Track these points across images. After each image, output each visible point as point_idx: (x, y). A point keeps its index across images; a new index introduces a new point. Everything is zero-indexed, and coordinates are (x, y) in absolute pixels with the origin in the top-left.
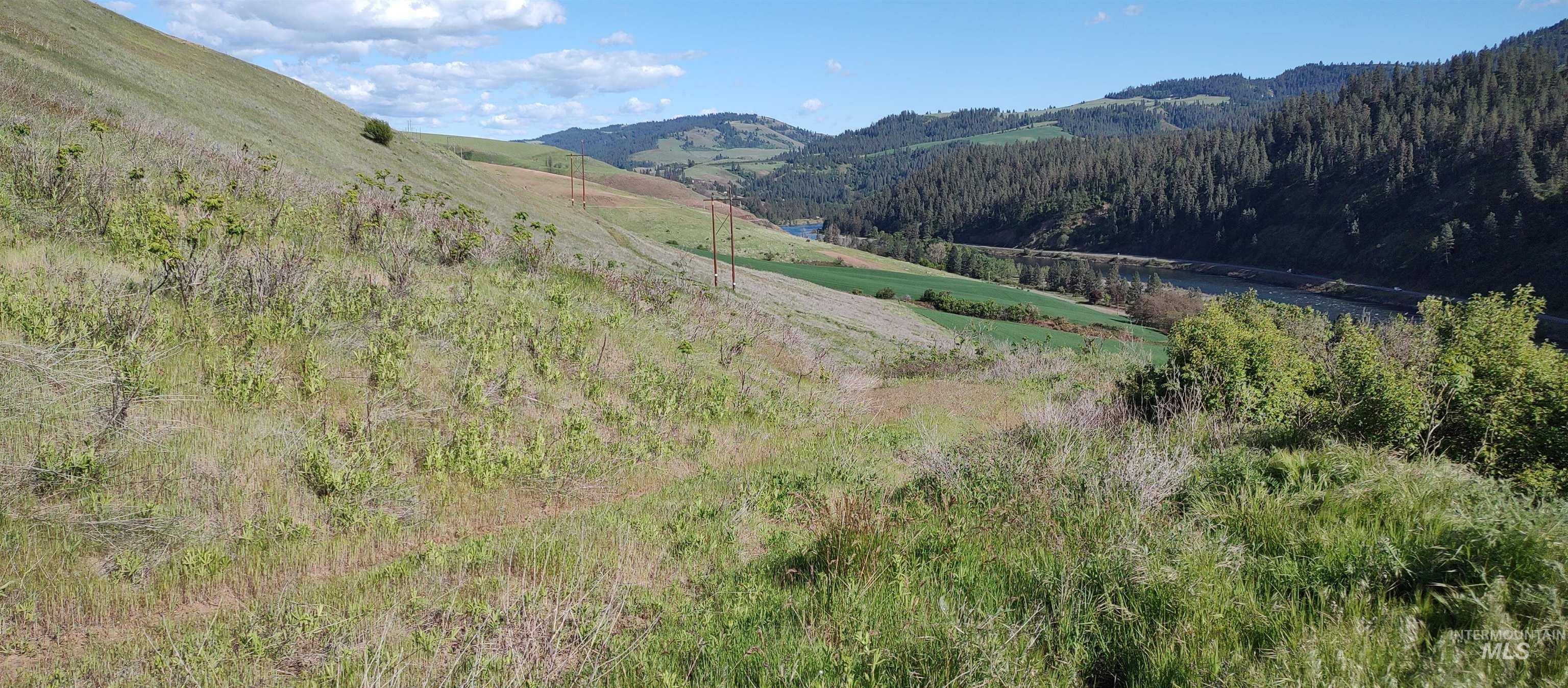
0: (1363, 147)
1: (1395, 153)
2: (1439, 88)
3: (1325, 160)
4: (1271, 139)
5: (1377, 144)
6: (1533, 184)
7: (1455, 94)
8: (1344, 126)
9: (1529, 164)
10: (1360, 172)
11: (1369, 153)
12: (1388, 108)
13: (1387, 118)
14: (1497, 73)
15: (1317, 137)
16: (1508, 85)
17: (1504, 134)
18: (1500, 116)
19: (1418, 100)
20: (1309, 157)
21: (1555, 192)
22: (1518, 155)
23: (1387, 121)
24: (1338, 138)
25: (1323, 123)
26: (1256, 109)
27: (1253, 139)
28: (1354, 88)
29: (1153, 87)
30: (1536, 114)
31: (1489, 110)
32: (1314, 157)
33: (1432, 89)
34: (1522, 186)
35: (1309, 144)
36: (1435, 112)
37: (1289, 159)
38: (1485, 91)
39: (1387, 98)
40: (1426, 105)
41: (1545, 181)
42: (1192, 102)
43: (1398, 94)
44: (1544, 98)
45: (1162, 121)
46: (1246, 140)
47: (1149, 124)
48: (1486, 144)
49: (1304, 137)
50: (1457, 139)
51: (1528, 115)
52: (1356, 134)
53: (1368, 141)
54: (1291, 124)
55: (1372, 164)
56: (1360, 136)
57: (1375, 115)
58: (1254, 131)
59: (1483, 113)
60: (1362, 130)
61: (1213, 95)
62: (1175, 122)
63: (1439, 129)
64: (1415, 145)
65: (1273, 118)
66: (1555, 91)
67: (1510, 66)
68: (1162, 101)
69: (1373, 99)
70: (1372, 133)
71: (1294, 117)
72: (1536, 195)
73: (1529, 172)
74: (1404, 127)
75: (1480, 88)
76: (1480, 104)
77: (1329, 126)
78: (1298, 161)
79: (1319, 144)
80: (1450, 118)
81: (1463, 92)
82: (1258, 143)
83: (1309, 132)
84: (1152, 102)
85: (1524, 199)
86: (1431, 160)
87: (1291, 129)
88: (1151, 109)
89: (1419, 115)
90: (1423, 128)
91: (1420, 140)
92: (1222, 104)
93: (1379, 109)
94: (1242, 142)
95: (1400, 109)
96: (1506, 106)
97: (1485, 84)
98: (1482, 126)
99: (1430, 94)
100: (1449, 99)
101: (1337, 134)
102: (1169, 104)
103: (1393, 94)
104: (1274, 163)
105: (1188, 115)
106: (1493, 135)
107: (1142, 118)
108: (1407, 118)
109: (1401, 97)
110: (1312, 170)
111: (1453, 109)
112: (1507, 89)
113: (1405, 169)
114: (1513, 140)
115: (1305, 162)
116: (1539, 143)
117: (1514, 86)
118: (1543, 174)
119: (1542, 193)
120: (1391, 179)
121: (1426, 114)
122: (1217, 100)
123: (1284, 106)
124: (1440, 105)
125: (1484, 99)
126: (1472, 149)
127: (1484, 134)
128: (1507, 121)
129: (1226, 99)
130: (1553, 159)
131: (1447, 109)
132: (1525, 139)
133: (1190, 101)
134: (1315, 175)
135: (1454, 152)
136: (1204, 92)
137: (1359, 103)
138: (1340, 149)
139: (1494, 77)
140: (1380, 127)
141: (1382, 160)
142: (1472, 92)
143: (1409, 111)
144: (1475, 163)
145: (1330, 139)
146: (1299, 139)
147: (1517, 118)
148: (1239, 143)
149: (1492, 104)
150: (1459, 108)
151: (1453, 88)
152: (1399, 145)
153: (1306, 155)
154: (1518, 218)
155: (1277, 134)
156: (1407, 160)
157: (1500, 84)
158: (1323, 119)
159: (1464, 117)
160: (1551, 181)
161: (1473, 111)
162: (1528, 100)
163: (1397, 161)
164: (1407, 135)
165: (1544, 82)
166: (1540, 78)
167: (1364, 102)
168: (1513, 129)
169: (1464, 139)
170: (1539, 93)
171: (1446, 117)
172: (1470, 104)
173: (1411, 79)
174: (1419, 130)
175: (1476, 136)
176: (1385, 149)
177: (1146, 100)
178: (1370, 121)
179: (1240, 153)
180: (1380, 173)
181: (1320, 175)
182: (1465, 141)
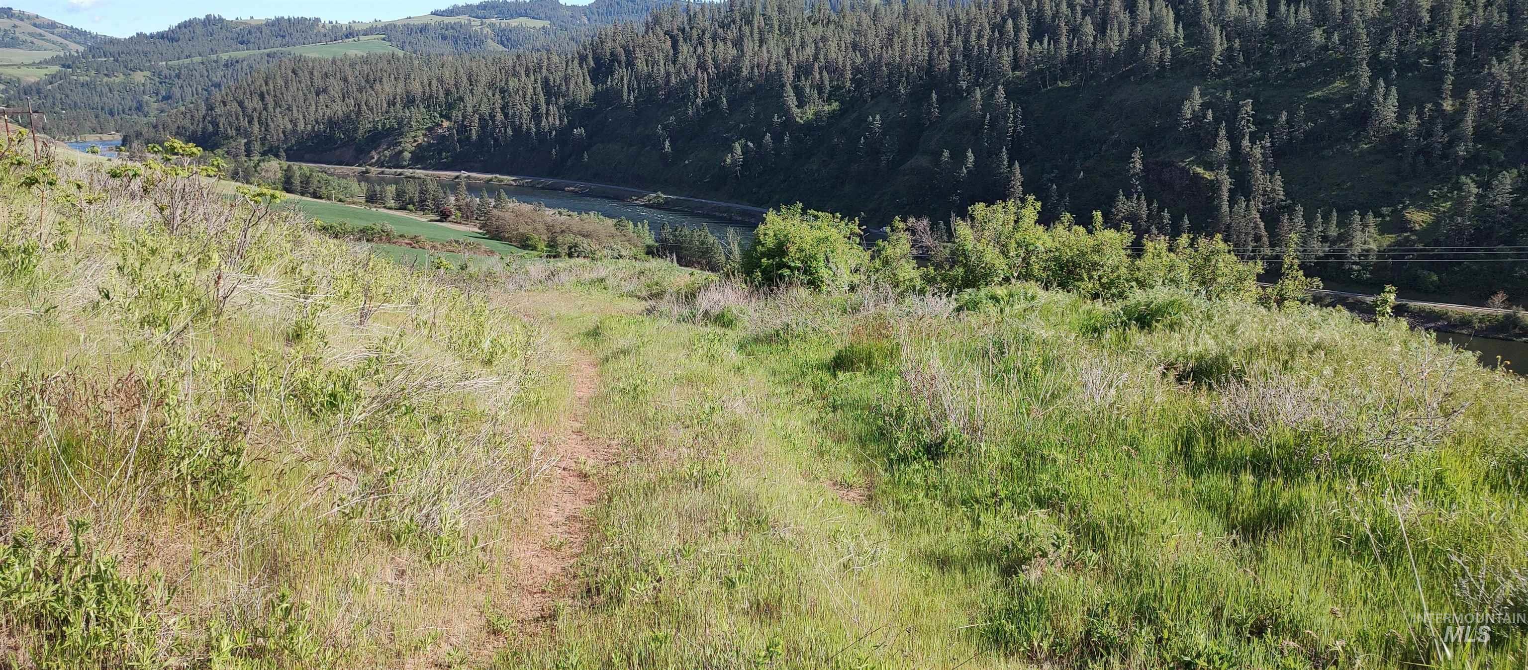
0: (668, 74)
1: (694, 80)
2: (722, 25)
3: (639, 84)
4: (592, 64)
5: (678, 73)
6: (795, 110)
7: (734, 31)
8: (651, 55)
9: (792, 94)
10: (668, 95)
11: (673, 80)
12: (685, 40)
13: (685, 49)
14: (764, 15)
15: (630, 64)
16: (772, 26)
17: (773, 68)
18: (768, 52)
19: (707, 35)
20: (625, 82)
21: (810, 117)
22: (783, 86)
23: (685, 52)
24: (647, 66)
25: (634, 51)
26: (574, 34)
27: (576, 62)
28: (657, 20)
29: (478, 7)
30: (793, 51)
31: (760, 47)
32: (629, 81)
33: (717, 26)
34: (787, 112)
35: (625, 70)
36: (721, 46)
37: (609, 83)
38: (756, 30)
39: (683, 31)
40: (714, 38)
41: (802, 108)
42: (516, 24)
43: (691, 29)
44: (798, 38)
45: (489, 41)
46: (570, 63)
47: (477, 43)
48: (761, 75)
49: (619, 63)
50: (739, 70)
51: (787, 50)
52: (662, 62)
53: (672, 69)
54: (608, 51)
55: (676, 90)
56: (665, 64)
57: (675, 45)
58: (576, 55)
59: (756, 49)
60: (666, 58)
61: (534, 18)
62: (502, 43)
63: (725, 61)
64: (708, 74)
65: (592, 44)
66: (804, 33)
67: (773, 10)
68: (488, 21)
69: (673, 30)
70: (674, 62)
71: (608, 45)
72: (798, 119)
73: (791, 100)
74: (699, 57)
75: (752, 27)
76: (753, 41)
77: (639, 54)
78: (617, 85)
79: (632, 69)
80: (732, 52)
81: (740, 30)
82: (581, 67)
83: (623, 58)
84: (478, 22)
85: (789, 122)
86: (721, 88)
87: (608, 54)
88: (478, 28)
89: (709, 48)
90: (713, 60)
91: (712, 70)
92: (543, 28)
93: (678, 41)
94: (567, 66)
95: (695, 42)
96: (772, 43)
97: (756, 24)
98: (756, 60)
99: (715, 33)
100: (730, 36)
101: (647, 61)
102: (494, 25)
103: (687, 28)
104: (596, 85)
105: (513, 37)
106: (764, 67)
107: (470, 37)
108: (700, 50)
109: (694, 31)
110: (629, 94)
111: (735, 44)
112: (771, 31)
113: (702, 95)
114: (779, 72)
115: (622, 86)
116: (797, 77)
117: (777, 27)
118: (801, 102)
119: (801, 118)
120: (692, 104)
121: (714, 48)
122: (539, 24)
123: (600, 33)
124: (724, 40)
125: (756, 36)
126: (750, 79)
127: (758, 67)
128: (774, 57)
129: (546, 23)
130: (807, 90)
131: (729, 44)
132: (787, 73)
133: (514, 23)
134: (632, 98)
135: (738, 81)
136: (526, 15)
137: (662, 34)
138: (649, 75)
139: (762, 18)
140: (680, 55)
141: (684, 85)
142: (746, 30)
143: (701, 44)
144: (753, 91)
145: (641, 65)
146: (616, 64)
147: (780, 55)
148: (564, 66)
149: (762, 42)
150: (738, 43)
151: (732, 26)
152: (696, 74)
153: (622, 80)
154: (787, 138)
155: (597, 59)
156: (703, 87)
157: (766, 24)
158: (633, 47)
159: (742, 51)
160: (807, 107)
161: (749, 46)
162: (787, 39)
163: (696, 87)
164: (702, 65)
165: (796, 25)
166: (793, 21)
167: (665, 34)
168: (778, 64)
169: (744, 70)
170: (794, 34)
171: (730, 51)
172: (746, 40)
173: (700, 16)
174: (710, 61)
175: (752, 68)
176: (686, 76)
177: (472, 19)
178: (672, 51)
179: (566, 75)
180: (683, 97)
181: (636, 98)
182: (745, 72)
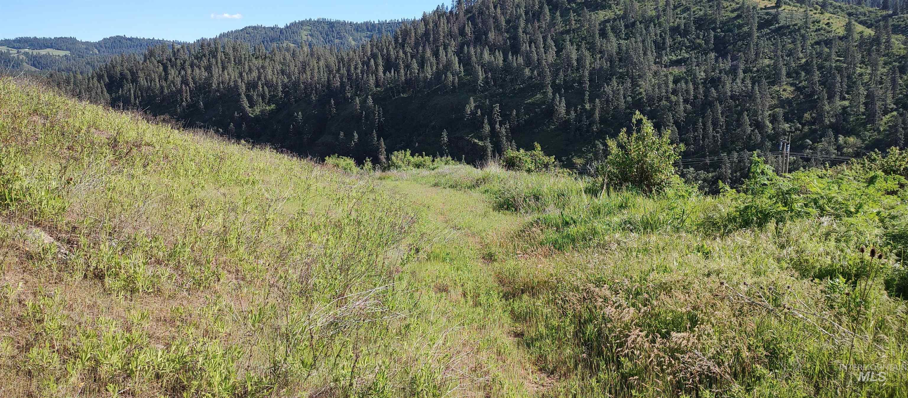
0: (162, 87)
1: (180, 91)
2: (197, 58)
3: (142, 93)
4: (107, 80)
5: (169, 86)
6: (248, 109)
7: (205, 61)
8: (149, 75)
9: (245, 99)
10: (163, 100)
11: (166, 91)
12: (172, 66)
13: (173, 72)
14: (224, 52)
15: (135, 80)
16: (229, 59)
17: (232, 84)
18: (228, 74)
19: (187, 63)
20: (132, 92)
21: (258, 113)
22: (240, 95)
23: (173, 73)
24: (147, 82)
25: (137, 73)
27: (95, 79)
28: (152, 54)
29: (14, 41)
30: (244, 74)
31: (223, 71)
32: (135, 92)
33: (193, 58)
34: (243, 110)
35: (131, 84)
36: (197, 71)
37: (120, 92)
38: (219, 61)
39: (170, 60)
40: (192, 65)
41: (252, 108)
42: (45, 53)
43: (176, 59)
44: (247, 67)
45: (25, 64)
46: (91, 80)
47: (15, 65)
48: (224, 88)
49: (127, 80)
50: (210, 85)
51: (241, 74)
52: (157, 80)
53: (164, 84)
54: (118, 72)
55: (168, 97)
56: (159, 81)
57: (165, 69)
58: (95, 74)
59: (220, 72)
60: (160, 77)
61: (58, 49)
62: (34, 65)
63: (200, 79)
64: (190, 87)
65: (106, 67)
66: (250, 64)
67: (229, 49)
68: (23, 51)
69: (163, 60)
70: (166, 80)
71: (118, 68)
72: (250, 114)
73: (246, 104)
74: (182, 77)
75: (216, 59)
76: (218, 67)
77: (141, 74)
78: (126, 93)
79: (136, 84)
80: (205, 74)
81: (209, 61)
82: (99, 82)
83: (129, 77)
84: (14, 51)
85: (245, 117)
86: (199, 96)
87: (119, 75)
88: (16, 55)
89: (189, 71)
90: (192, 78)
91: (192, 85)
92: (66, 56)
93: (167, 67)
95: (179, 67)
96: (230, 70)
97: (219, 58)
98: (221, 79)
99: (192, 62)
100: (203, 64)
101: (146, 79)
102: (27, 53)
103: (173, 59)
104: (111, 94)
105: (43, 61)
106: (227, 84)
107: (9, 61)
108: (183, 73)
109: (178, 61)
110: (135, 99)
111: (206, 70)
112: (229, 61)
113: (186, 100)
114: (236, 86)
115: (130, 94)
116: (248, 89)
117: (233, 59)
118: (252, 105)
119: (252, 114)
120: (180, 106)
121: (193, 71)
122: (62, 53)
123: (112, 61)
124: (199, 67)
125: (220, 65)
126: (218, 91)
127: (222, 83)
128: (233, 77)
129: (68, 53)
130: (255, 97)
131: (203, 69)
132: (241, 87)
133: (43, 52)
134: (137, 102)
135: (209, 92)
136: (52, 47)
137: (155, 62)
138: (149, 88)
139: (223, 54)
140: (170, 77)
141: (173, 95)
142: (213, 61)
143: (183, 69)
144: (220, 98)
145: (143, 82)
146: (125, 81)
147: (236, 76)
148: (87, 81)
149: (224, 68)
150: (208, 68)
151: (204, 58)
152: (181, 87)
153: (130, 91)
154: (244, 126)
155: (110, 77)
156: (187, 95)
157: (225, 58)
158: (136, 70)
159: (211, 73)
160: (255, 108)
161: (216, 71)
162: (240, 67)
163: (182, 95)
164: (185, 82)
165: (245, 58)
166: (243, 56)
167: (158, 62)
168: (235, 81)
169: (214, 85)
170: (244, 64)
171: (203, 73)
172: (213, 67)
173: (182, 51)
174: (190, 79)
175: (219, 84)
176: (174, 89)
177: (10, 49)
178: (164, 73)
179: (88, 88)
180: (173, 102)
182: (214, 86)
